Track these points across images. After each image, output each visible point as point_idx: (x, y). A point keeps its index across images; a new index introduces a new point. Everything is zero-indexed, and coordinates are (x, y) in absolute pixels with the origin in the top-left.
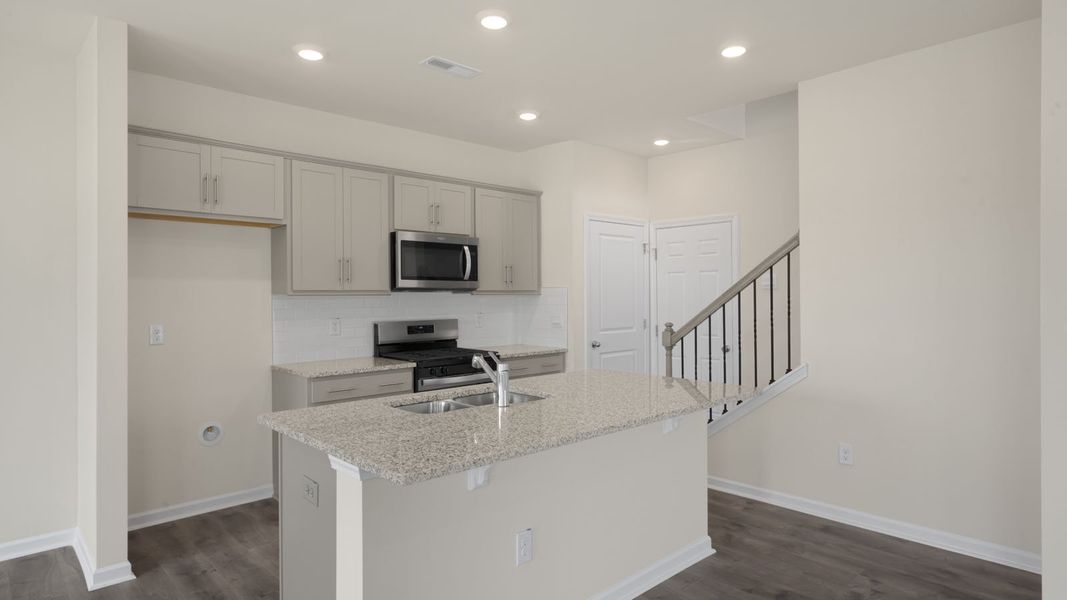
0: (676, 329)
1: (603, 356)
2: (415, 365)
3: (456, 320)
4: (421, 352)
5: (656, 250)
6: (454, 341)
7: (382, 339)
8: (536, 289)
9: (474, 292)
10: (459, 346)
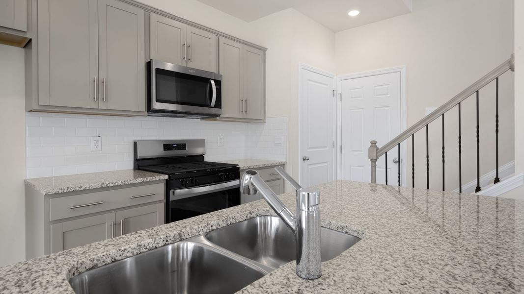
0: (380, 145)
1: (310, 167)
2: (166, 177)
3: (204, 140)
4: (174, 165)
5: (341, 94)
6: (201, 157)
7: (140, 155)
8: (262, 118)
9: (218, 118)
10: (206, 160)
